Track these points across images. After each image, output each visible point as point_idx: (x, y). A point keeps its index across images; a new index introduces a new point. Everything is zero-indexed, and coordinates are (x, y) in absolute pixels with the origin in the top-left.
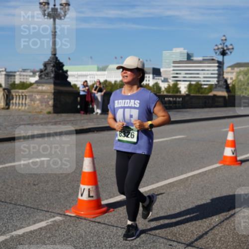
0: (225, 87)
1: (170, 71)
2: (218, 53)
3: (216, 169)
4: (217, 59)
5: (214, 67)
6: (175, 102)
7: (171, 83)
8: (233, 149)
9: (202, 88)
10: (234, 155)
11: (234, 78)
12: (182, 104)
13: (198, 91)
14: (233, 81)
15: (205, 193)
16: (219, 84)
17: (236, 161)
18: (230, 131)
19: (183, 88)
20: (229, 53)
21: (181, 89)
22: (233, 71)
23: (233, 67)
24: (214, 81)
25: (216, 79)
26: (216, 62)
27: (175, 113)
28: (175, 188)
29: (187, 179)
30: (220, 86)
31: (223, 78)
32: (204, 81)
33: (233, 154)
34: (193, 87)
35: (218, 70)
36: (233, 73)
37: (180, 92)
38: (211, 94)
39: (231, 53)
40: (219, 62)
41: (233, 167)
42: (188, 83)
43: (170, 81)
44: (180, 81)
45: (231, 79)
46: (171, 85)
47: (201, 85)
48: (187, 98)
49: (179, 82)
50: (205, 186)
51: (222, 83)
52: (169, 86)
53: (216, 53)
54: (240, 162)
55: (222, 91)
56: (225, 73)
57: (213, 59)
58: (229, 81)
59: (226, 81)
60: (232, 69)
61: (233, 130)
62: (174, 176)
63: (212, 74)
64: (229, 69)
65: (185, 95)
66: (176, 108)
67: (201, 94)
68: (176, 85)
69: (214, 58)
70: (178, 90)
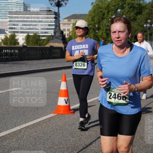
0: (61, 38)
1: (6, 22)
2: (54, 4)
3: (50, 119)
4: (53, 10)
5: (51, 19)
6: (11, 54)
7: (9, 34)
8: (66, 98)
9: (40, 40)
10: (68, 104)
11: (71, 30)
12: (19, 56)
13: (37, 43)
14: (70, 33)
15: (37, 144)
16: (55, 35)
17: (70, 110)
18: (62, 81)
19: (21, 40)
20: (64, 4)
21: (19, 41)
22: (70, 22)
23: (69, 18)
24: (51, 33)
25: (53, 31)
26: (53, 13)
27: (11, 65)
28: (7, 141)
29: (20, 131)
30: (57, 38)
31: (60, 29)
32: (42, 33)
33: (66, 103)
34: (31, 39)
35: (55, 22)
36: (69, 24)
37: (18, 43)
38: (48, 46)
39: (66, 4)
40: (55, 13)
41: (66, 116)
42: (26, 35)
43: (7, 32)
44: (17, 32)
45: (68, 30)
46: (8, 37)
47: (39, 36)
48: (24, 50)
49: (16, 34)
50: (38, 137)
51: (58, 34)
52: (6, 38)
53: (51, 4)
54: (73, 111)
55: (59, 42)
56: (61, 25)
57: (50, 11)
58: (66, 33)
59: (62, 32)
60: (68, 21)
61: (65, 81)
62: (7, 129)
63: (49, 25)
64: (66, 20)
65: (22, 46)
66: (13, 60)
67: (40, 46)
68: (13, 37)
69: (51, 9)
70: (16, 42)
